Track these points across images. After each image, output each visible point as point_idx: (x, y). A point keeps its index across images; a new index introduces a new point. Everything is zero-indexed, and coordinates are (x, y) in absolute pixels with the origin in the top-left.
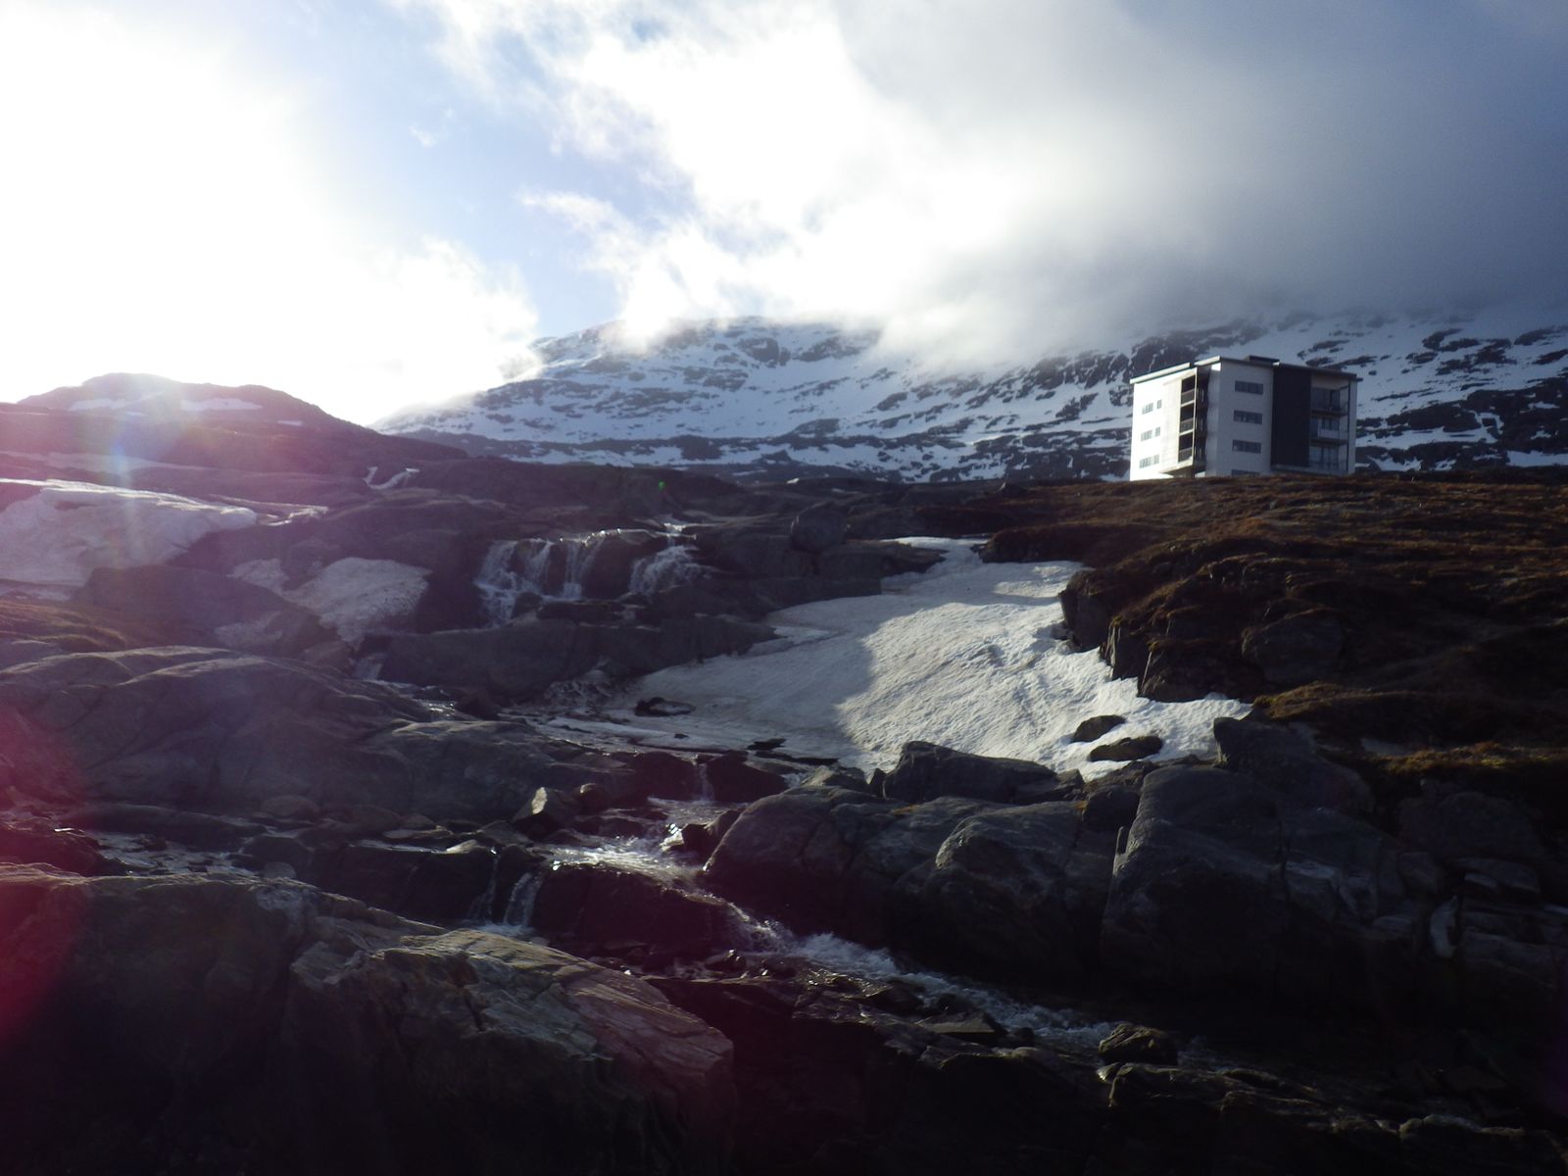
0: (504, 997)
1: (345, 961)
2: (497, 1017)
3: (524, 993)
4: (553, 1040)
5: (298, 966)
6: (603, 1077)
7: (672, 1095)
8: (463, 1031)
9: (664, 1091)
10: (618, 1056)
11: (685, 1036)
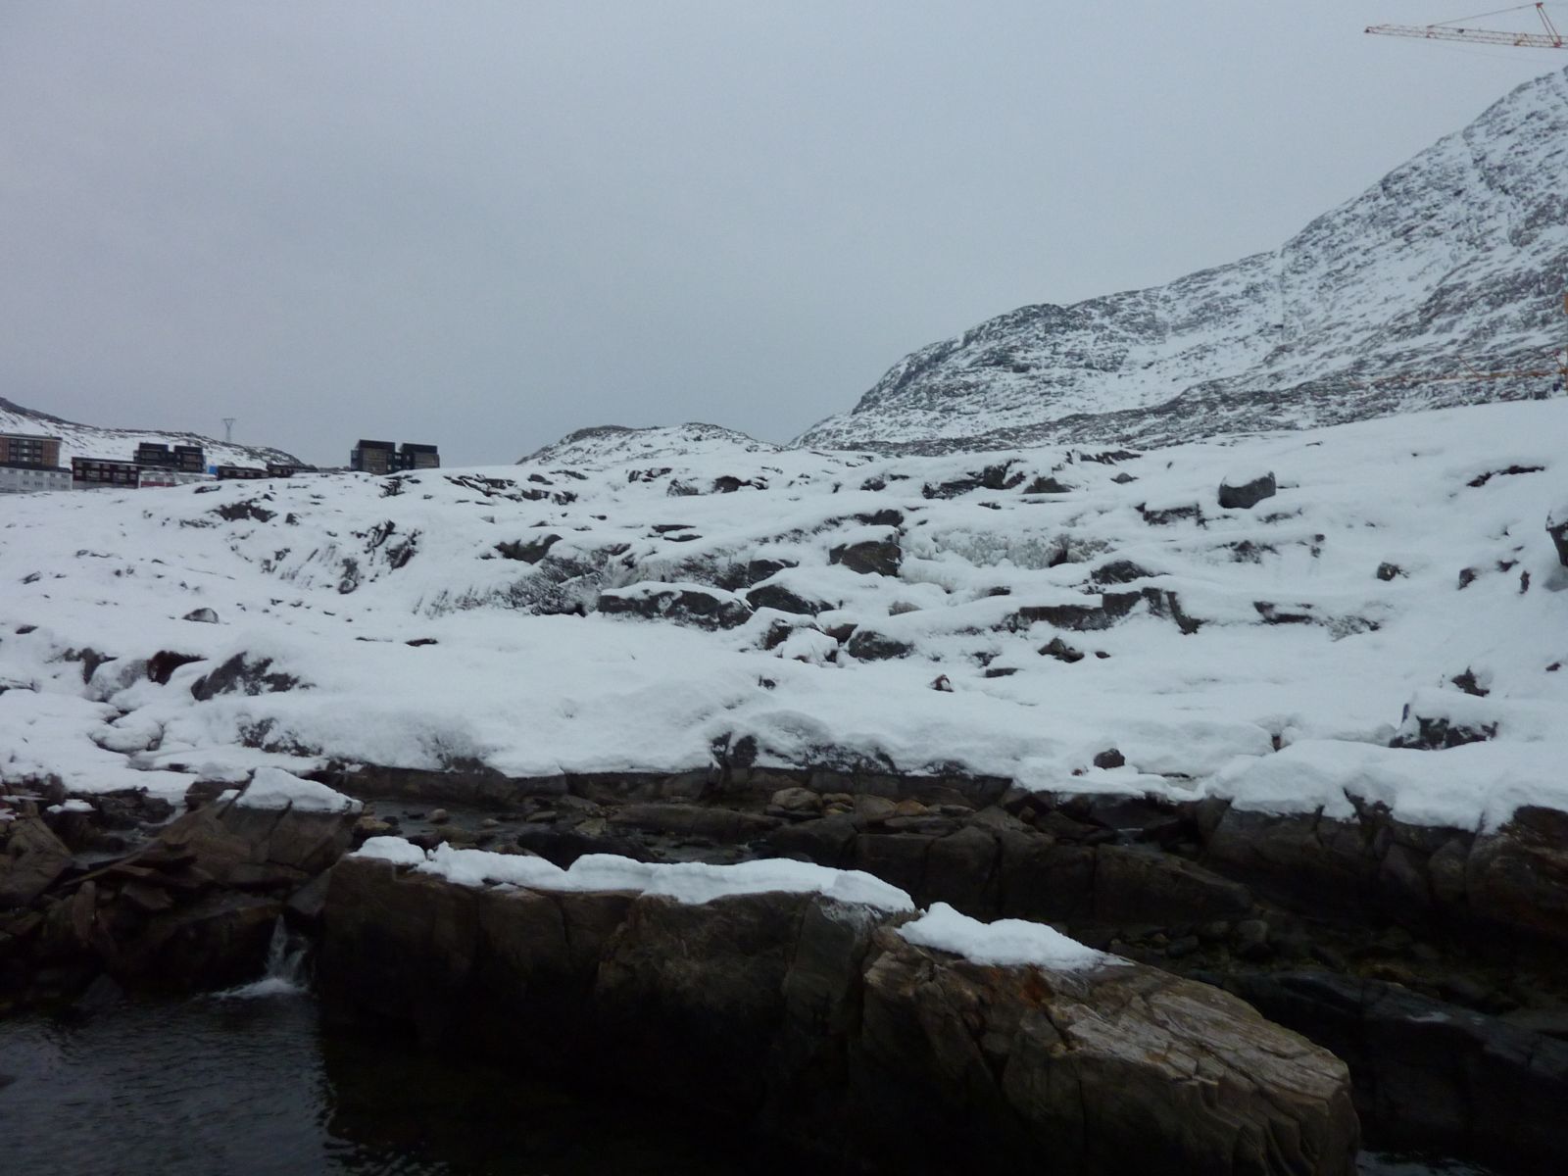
0: (1085, 1012)
1: (915, 972)
2: (1084, 1035)
3: (1108, 1008)
4: (1148, 1061)
6: (1210, 1104)
7: (1292, 1124)
8: (1051, 1048)
9: (1282, 1119)
10: (1223, 1080)
11: (1292, 1058)
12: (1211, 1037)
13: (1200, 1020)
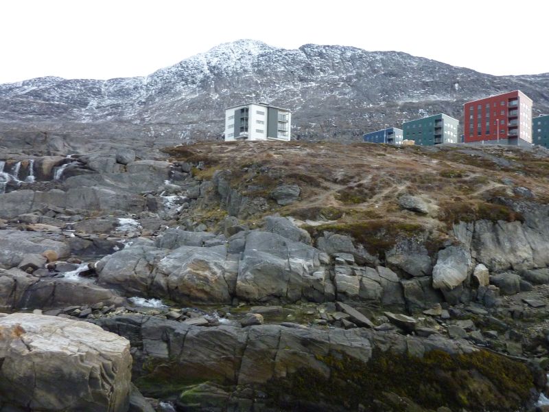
6: (82, 361)
7: (110, 362)
8: (23, 352)
9: (106, 362)
10: (87, 352)
11: (112, 341)
12: (85, 339)
13: (80, 334)
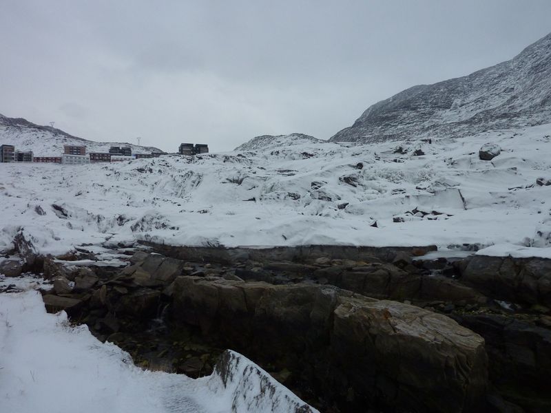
0: (401, 322)
1: (350, 310)
2: (400, 328)
3: (409, 320)
4: (419, 336)
5: (336, 311)
